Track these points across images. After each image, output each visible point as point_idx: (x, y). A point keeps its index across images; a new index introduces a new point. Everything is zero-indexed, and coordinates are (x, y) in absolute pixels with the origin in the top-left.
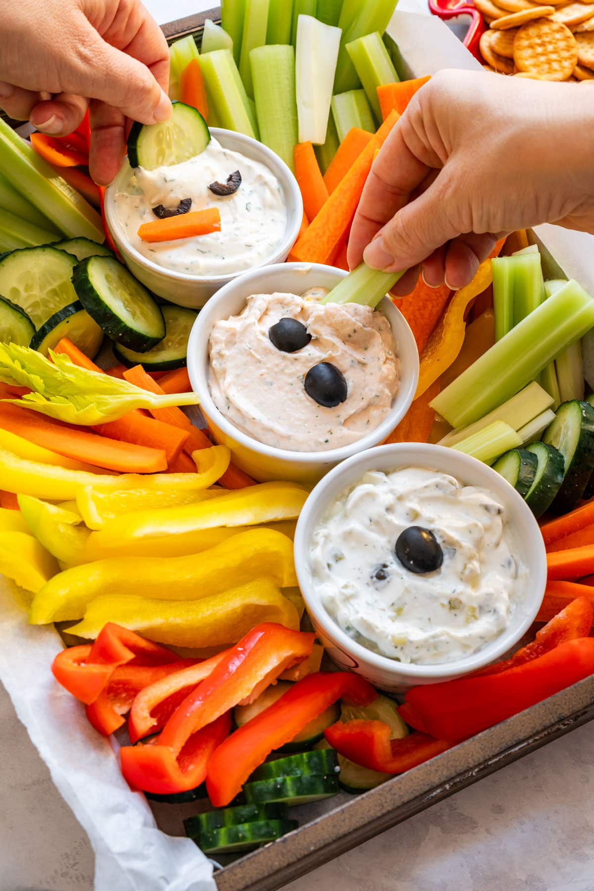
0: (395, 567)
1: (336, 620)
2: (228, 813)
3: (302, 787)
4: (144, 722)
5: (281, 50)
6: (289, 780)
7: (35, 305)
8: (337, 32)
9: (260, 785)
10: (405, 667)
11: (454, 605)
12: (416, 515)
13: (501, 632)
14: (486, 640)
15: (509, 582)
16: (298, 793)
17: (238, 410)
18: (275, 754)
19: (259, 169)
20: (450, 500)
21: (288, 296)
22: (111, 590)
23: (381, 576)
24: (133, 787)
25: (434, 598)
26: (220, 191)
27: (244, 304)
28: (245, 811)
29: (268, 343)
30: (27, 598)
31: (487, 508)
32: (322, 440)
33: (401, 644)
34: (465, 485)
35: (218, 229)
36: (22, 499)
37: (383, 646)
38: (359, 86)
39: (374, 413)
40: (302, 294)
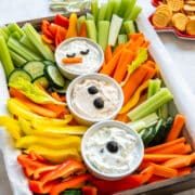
4: (37, 176)
5: (107, 22)
7: (34, 74)
8: (122, 20)
10: (103, 174)
11: (118, 162)
12: (113, 138)
13: (128, 170)
17: (76, 107)
18: (67, 189)
19: (95, 50)
20: (123, 136)
21: (95, 81)
22: (36, 144)
23: (102, 151)
24: (31, 190)
25: (114, 159)
26: (83, 53)
27: (84, 81)
29: (87, 91)
30: (15, 140)
31: (131, 139)
35: (81, 62)
38: (125, 33)
39: (110, 112)
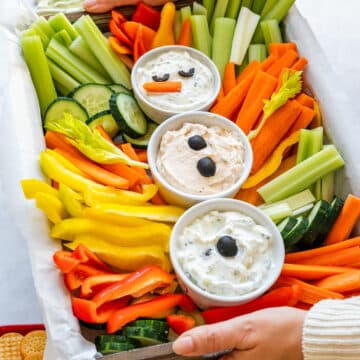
0: (215, 252)
1: (182, 268)
2: (113, 337)
3: (147, 334)
4: (87, 290)
5: (230, 21)
6: (142, 329)
7: (92, 109)
8: (256, 18)
9: (129, 328)
10: (206, 294)
11: (236, 273)
12: (230, 232)
13: (254, 290)
14: (246, 291)
15: (264, 269)
16: (145, 336)
17: (165, 170)
18: (140, 318)
19: (205, 69)
20: (248, 229)
21: (201, 126)
22: (90, 234)
23: (207, 254)
24: (75, 314)
25: (228, 268)
26: (183, 75)
27: (181, 126)
28: (120, 338)
29: (186, 144)
30: (52, 225)
31: (263, 235)
32: (198, 190)
33: (208, 284)
34: (258, 224)
35: (179, 91)
36: (61, 186)
37: (200, 283)
38: (263, 42)
39: (226, 185)
40: (208, 127)
